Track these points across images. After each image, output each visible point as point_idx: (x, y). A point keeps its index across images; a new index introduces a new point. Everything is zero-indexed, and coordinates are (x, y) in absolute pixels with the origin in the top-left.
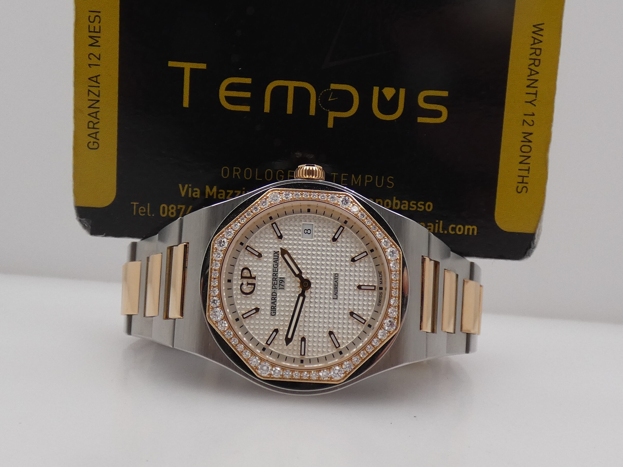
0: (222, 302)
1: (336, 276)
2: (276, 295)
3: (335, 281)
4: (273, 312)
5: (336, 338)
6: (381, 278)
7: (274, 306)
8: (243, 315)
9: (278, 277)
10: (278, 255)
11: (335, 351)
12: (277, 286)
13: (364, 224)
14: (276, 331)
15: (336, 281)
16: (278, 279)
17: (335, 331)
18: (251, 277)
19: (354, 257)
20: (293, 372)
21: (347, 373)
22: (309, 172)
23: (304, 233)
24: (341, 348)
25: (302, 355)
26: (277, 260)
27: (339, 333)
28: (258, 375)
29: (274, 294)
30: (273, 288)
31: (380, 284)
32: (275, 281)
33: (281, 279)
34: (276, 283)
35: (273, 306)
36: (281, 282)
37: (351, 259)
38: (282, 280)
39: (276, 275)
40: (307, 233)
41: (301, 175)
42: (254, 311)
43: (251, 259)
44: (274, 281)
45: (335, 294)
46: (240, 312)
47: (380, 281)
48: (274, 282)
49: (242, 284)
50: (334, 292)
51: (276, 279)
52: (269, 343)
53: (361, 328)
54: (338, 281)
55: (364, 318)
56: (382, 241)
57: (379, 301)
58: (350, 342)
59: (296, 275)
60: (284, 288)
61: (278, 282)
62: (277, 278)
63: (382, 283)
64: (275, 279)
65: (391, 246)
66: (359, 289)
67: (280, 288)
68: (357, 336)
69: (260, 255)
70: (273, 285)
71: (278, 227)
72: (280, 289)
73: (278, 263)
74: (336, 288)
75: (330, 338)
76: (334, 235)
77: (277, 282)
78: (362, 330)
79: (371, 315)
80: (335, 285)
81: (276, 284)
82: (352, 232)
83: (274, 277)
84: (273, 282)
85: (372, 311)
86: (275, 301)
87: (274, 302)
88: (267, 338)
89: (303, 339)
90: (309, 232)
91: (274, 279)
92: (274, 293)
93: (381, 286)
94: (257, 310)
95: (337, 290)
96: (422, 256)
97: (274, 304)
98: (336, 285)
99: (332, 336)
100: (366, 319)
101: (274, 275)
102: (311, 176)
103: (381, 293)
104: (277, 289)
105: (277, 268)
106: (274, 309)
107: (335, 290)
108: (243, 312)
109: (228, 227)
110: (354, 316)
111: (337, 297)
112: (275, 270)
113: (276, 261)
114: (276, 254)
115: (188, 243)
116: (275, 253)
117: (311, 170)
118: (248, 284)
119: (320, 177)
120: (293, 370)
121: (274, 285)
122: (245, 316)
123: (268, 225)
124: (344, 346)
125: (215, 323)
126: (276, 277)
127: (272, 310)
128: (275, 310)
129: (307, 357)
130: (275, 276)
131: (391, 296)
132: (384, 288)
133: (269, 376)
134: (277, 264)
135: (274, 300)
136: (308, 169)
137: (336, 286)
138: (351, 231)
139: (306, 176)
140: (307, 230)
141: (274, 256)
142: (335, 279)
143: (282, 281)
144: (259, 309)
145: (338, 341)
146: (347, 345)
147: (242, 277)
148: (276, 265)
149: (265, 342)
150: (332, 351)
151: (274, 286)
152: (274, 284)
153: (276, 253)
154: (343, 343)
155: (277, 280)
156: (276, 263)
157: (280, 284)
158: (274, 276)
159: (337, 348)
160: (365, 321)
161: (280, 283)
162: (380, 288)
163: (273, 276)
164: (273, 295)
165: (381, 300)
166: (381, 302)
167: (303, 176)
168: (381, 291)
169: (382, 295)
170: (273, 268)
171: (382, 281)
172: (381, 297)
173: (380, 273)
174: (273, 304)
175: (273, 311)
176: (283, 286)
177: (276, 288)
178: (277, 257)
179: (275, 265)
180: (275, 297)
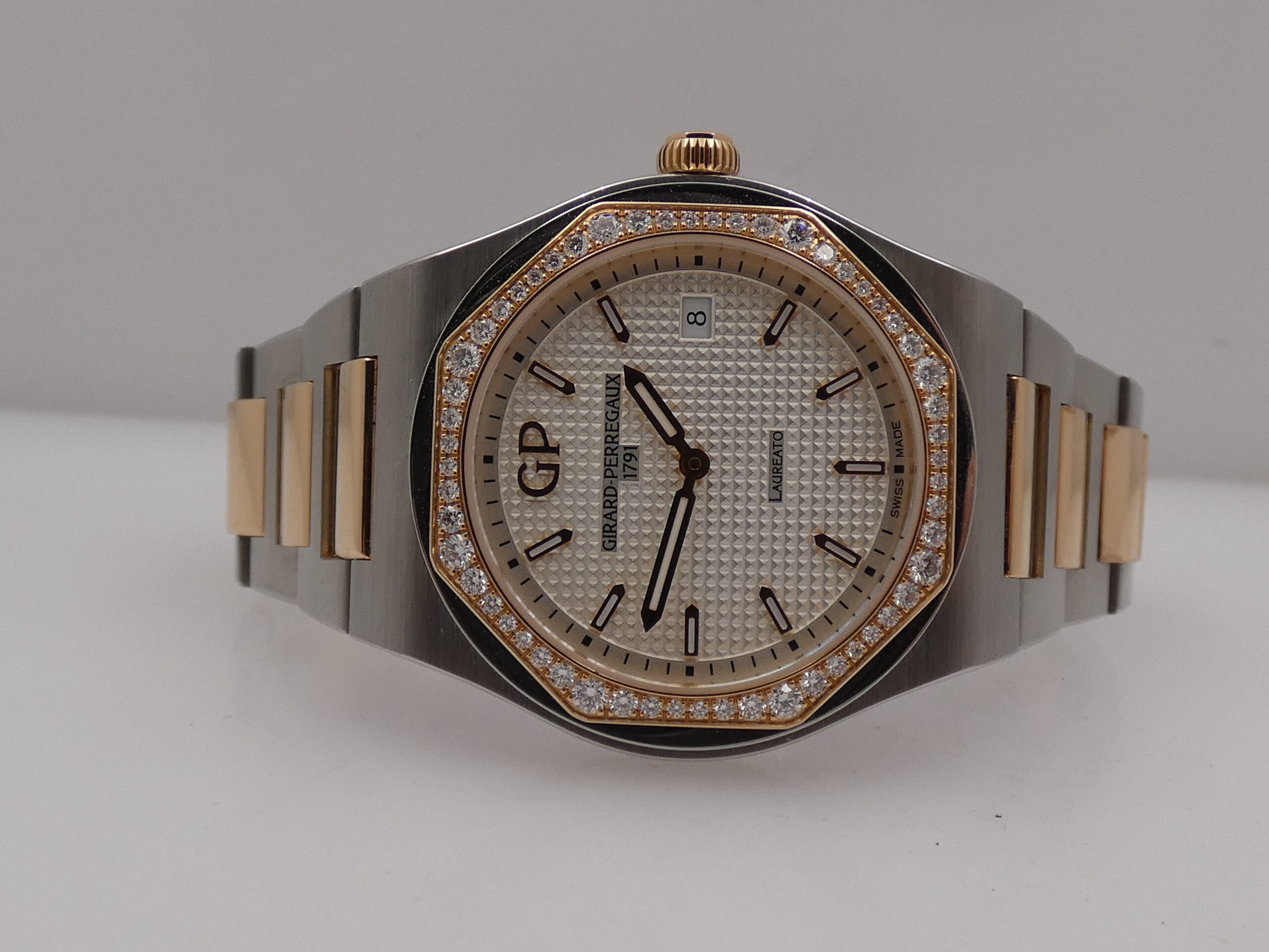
0: (468, 519)
1: (777, 439)
2: (616, 495)
3: (774, 453)
4: (610, 541)
5: (781, 605)
6: (900, 441)
7: (612, 523)
8: (527, 551)
9: (621, 444)
10: (618, 386)
11: (777, 640)
12: (618, 471)
13: (852, 296)
14: (619, 591)
15: (776, 453)
16: (621, 452)
17: (776, 587)
18: (547, 448)
19: (823, 384)
20: (666, 701)
21: (813, 700)
22: (697, 152)
23: (687, 324)
24: (794, 631)
25: (691, 654)
26: (614, 398)
27: (787, 591)
28: (573, 711)
29: (609, 492)
30: (607, 475)
31: (898, 456)
32: (611, 457)
33: (628, 451)
35: (607, 525)
36: (628, 458)
37: (816, 391)
38: (631, 453)
39: (615, 440)
40: (695, 321)
41: (675, 164)
42: (558, 540)
43: (545, 398)
44: (608, 457)
45: (774, 488)
46: (520, 543)
47: (898, 450)
48: (610, 460)
49: (524, 467)
50: (773, 481)
51: (615, 452)
52: (599, 623)
53: (847, 576)
54: (781, 451)
55: (855, 550)
56: (900, 339)
57: (894, 504)
58: (817, 615)
59: (668, 440)
60: (636, 476)
61: (621, 457)
63: (902, 453)
64: (613, 450)
65: (926, 352)
66: (840, 473)
67: (625, 476)
68: (837, 598)
69: (569, 389)
70: (608, 467)
71: (617, 308)
72: (627, 478)
73: (618, 408)
74: (778, 470)
75: (764, 606)
76: (768, 326)
77: (617, 458)
78: (849, 583)
79: (873, 543)
80: (775, 462)
81: (615, 464)
82: (817, 316)
83: (608, 445)
84: (605, 459)
85: (877, 530)
86: (614, 510)
87: (611, 514)
88: (594, 609)
89: (692, 612)
90: (700, 319)
91: (609, 451)
92: (608, 490)
93: (900, 462)
94: (566, 536)
95: (781, 477)
96: (1008, 375)
97: (611, 519)
98: (777, 464)
99: (769, 600)
100: (859, 552)
101: (609, 439)
102: (702, 166)
103: (899, 483)
104: (616, 477)
105: (617, 420)
106: (611, 531)
107: (774, 477)
108: (529, 542)
109: (481, 313)
110: (828, 545)
111: (781, 494)
112: (611, 425)
113: (613, 401)
114: (612, 383)
115: (376, 357)
116: (609, 379)
117: (702, 148)
118: (540, 467)
119: (727, 166)
120: (665, 697)
121: (608, 466)
122: (533, 554)
123: (589, 304)
124: (801, 628)
125: (453, 574)
126: (614, 446)
127: (605, 534)
128: (614, 534)
129: (701, 660)
130: (613, 442)
131: (928, 492)
132: (906, 469)
133: (602, 714)
134: (617, 410)
135: (611, 507)
136: (692, 145)
137: (778, 467)
138: (815, 314)
140: (696, 316)
141: (607, 388)
142: (774, 446)
143: (631, 455)
144: (571, 532)
145: (786, 613)
146: (808, 623)
147: (523, 449)
148: (613, 412)
149: (591, 622)
150: (771, 641)
151: (610, 469)
152: (610, 465)
153: (612, 380)
154: (799, 618)
155: (617, 455)
156: (613, 406)
157: (625, 465)
158: (609, 443)
159: (782, 632)
160: (858, 558)
161: (625, 460)
162: (896, 467)
163: (606, 442)
164: (607, 493)
165: (899, 500)
166: (899, 505)
167: (680, 166)
168: (899, 476)
169: (902, 486)
170: (607, 421)
171: (903, 449)
172: (900, 491)
173: (897, 427)
174: (608, 518)
175: (609, 539)
176: (635, 469)
177: (615, 475)
178: (614, 390)
179: (610, 413)
180: (612, 499)
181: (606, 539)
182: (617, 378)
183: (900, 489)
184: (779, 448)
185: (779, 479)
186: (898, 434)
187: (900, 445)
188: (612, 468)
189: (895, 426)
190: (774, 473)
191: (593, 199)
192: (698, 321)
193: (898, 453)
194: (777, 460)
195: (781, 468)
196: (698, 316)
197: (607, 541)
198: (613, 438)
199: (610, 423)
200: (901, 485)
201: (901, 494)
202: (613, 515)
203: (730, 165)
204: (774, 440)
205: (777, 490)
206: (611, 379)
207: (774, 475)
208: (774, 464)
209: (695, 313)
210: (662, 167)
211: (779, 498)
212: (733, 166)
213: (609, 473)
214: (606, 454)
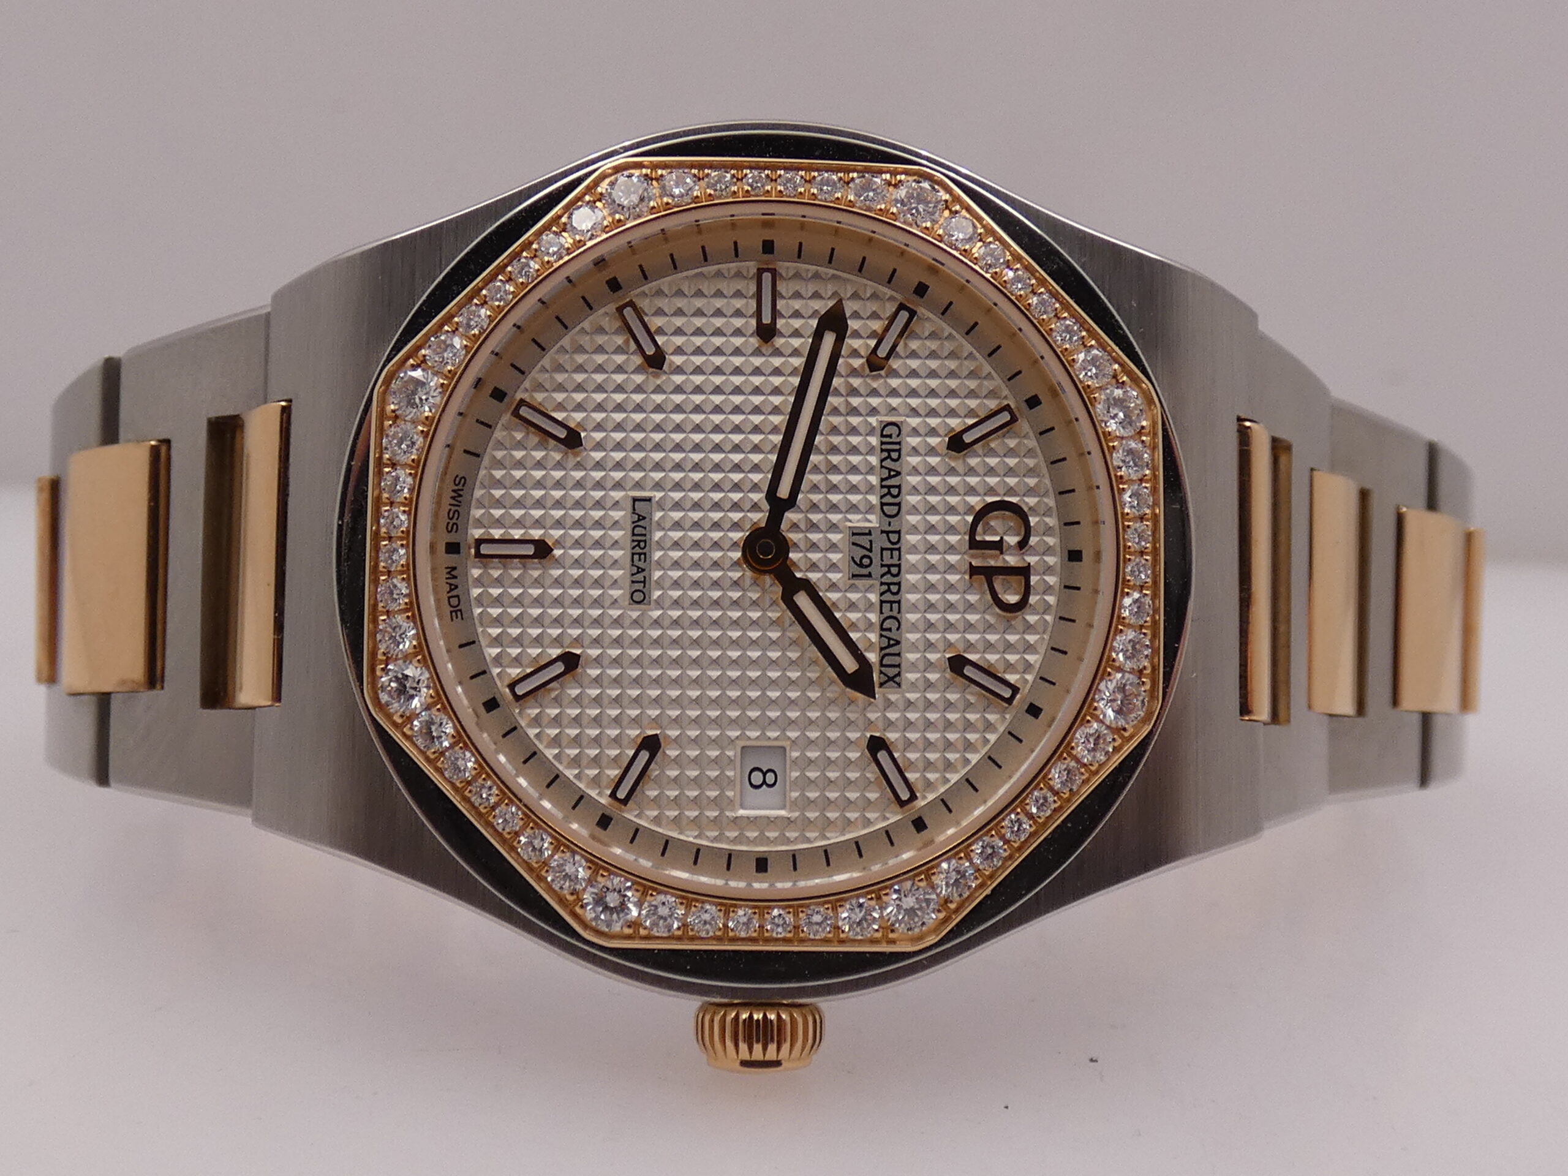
0: (1107, 460)
1: (639, 595)
2: (882, 505)
3: (643, 570)
4: (890, 436)
5: (632, 345)
6: (451, 590)
7: (887, 463)
8: (1013, 421)
9: (877, 583)
10: (883, 669)
11: (639, 293)
12: (880, 541)
13: (525, 806)
14: (875, 364)
15: (640, 570)
16: (876, 570)
17: (641, 375)
18: (988, 574)
19: (569, 677)
22: (765, 1037)
23: (777, 770)
25: (768, 270)
26: (887, 651)
29: (893, 510)
30: (896, 535)
31: (454, 568)
32: (890, 562)
33: (865, 571)
34: (887, 554)
35: (895, 460)
36: (866, 561)
37: (579, 668)
38: (860, 568)
39: (885, 588)
40: (764, 774)
41: (800, 1020)
42: (968, 439)
43: (993, 652)
44: (895, 561)
45: (644, 518)
46: (1023, 433)
47: (455, 577)
48: (892, 557)
49: (1023, 544)
50: (645, 528)
51: (886, 569)
52: (903, 316)
53: (533, 388)
54: (633, 575)
56: (453, 743)
57: (460, 496)
58: (578, 332)
59: (805, 589)
60: (854, 534)
61: (876, 560)
62: (882, 576)
63: (449, 573)
64: (889, 572)
65: (410, 722)
66: (544, 541)
67: (870, 534)
69: (958, 665)
70: (897, 546)
71: (887, 789)
72: (867, 531)
73: (881, 636)
74: (638, 545)
75: (660, 344)
76: (653, 767)
77: (882, 560)
78: (531, 379)
80: (643, 556)
81: (884, 552)
82: (578, 783)
83: (895, 580)
84: (900, 559)
86: (884, 483)
87: (890, 477)
88: (909, 342)
89: (766, 333)
90: (757, 778)
92: (894, 513)
93: (452, 560)
94: (957, 444)
95: (634, 534)
97: (890, 470)
98: (640, 554)
99: (651, 353)
100: (515, 424)
101: (894, 589)
102: (758, 1016)
103: (452, 527)
104: (882, 532)
105: (882, 618)
106: (889, 451)
107: (645, 535)
108: (1010, 435)
109: (1098, 771)
110: (563, 434)
111: (634, 509)
112: (891, 610)
113: (889, 646)
114: (891, 675)
116: (897, 679)
117: (758, 1041)
118: (998, 546)
119: (717, 1019)
121: (895, 548)
122: (1005, 416)
123: (929, 795)
124: (602, 311)
125: (1124, 377)
126: (888, 579)
127: (897, 447)
128: (884, 447)
129: (752, 263)
130: (889, 584)
131: (411, 506)
132: (441, 548)
134: (884, 633)
135: (889, 487)
136: (772, 1047)
137: (637, 550)
138: (582, 786)
139: (779, 1017)
140: (764, 782)
141: (899, 666)
142: (644, 582)
143: (861, 565)
144: (948, 453)
145: (627, 336)
146: (591, 319)
148: (890, 630)
149: (916, 317)
150: (647, 292)
151: (893, 543)
152: (892, 550)
153: (891, 679)
154: (605, 324)
155: (882, 566)
156: (889, 639)
157: (870, 550)
158: (894, 584)
159: (631, 305)
160: (516, 414)
161: (869, 557)
162: (458, 552)
163: (899, 584)
164: (897, 508)
165: (453, 502)
166: (454, 494)
167: (792, 1017)
168: (452, 538)
169: (448, 523)
170: (899, 616)
171: (447, 578)
172: (451, 516)
173: (456, 612)
174: (894, 471)
175: (891, 440)
176: (854, 544)
177: (885, 535)
178: (889, 663)
179: (894, 628)
180: (888, 499)
181: (898, 440)
182: (886, 682)
183: (451, 519)
184: (636, 578)
185: (637, 530)
186: (454, 601)
187: (451, 585)
188: (890, 546)
189: (459, 613)
190: (644, 541)
191: (925, 959)
192: (760, 775)
193: (454, 573)
194: (640, 560)
195: (634, 548)
196: (760, 782)
197: (894, 436)
198: (889, 590)
199: (895, 613)
200: (450, 525)
201: (450, 510)
202: (887, 475)
203: (712, 1021)
204: (644, 590)
205: (639, 516)
206: (893, 680)
207: (643, 538)
208: (644, 554)
209: (764, 786)
210: (817, 1017)
211: (637, 503)
212: (707, 1018)
213: (894, 537)
214: (899, 566)
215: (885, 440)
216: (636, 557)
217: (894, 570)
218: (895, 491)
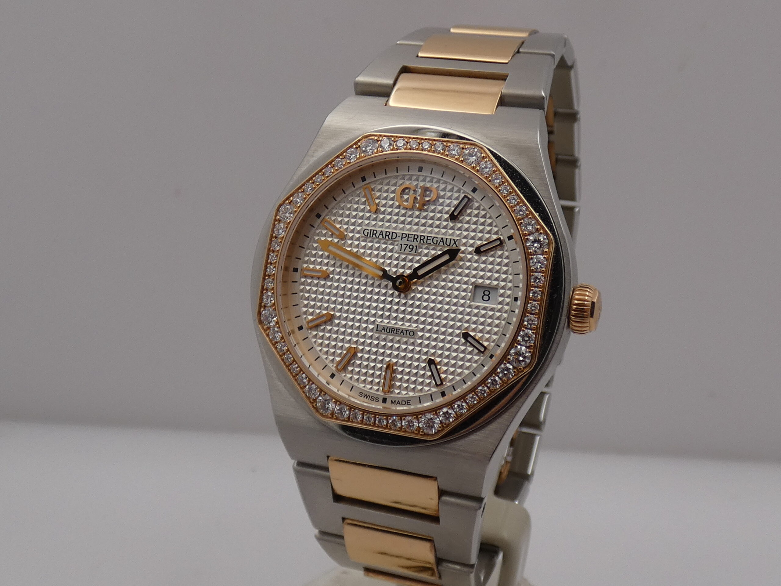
3: (402, 330)
4: (368, 233)
6: (399, 403)
7: (377, 235)
12: (405, 241)
16: (415, 244)
23: (484, 290)
31: (392, 401)
33: (415, 248)
35: (377, 232)
36: (411, 247)
40: (485, 295)
41: (578, 292)
52: (326, 223)
57: (366, 395)
59: (417, 270)
62: (417, 242)
65: (443, 424)
67: (401, 245)
69: (453, 217)
83: (419, 237)
86: (384, 237)
87: (382, 235)
89: (325, 275)
93: (388, 401)
97: (380, 235)
102: (573, 313)
104: (402, 240)
105: (432, 243)
106: (373, 234)
113: (443, 242)
119: (574, 324)
127: (372, 231)
128: (371, 236)
130: (421, 240)
132: (384, 405)
135: (386, 235)
136: (587, 304)
137: (395, 332)
139: (575, 300)
148: (437, 241)
152: (408, 237)
155: (414, 241)
156: (440, 242)
157: (407, 245)
165: (368, 398)
167: (577, 295)
168: (381, 400)
169: (375, 401)
171: (395, 404)
172: (373, 400)
173: (407, 403)
176: (404, 251)
180: (390, 236)
181: (370, 231)
182: (456, 245)
184: (405, 333)
186: (404, 403)
187: (397, 403)
188: (407, 237)
190: (392, 329)
193: (393, 402)
196: (487, 297)
197: (368, 231)
199: (431, 239)
202: (381, 236)
203: (575, 326)
208: (397, 329)
210: (578, 286)
211: (378, 330)
212: (575, 328)
213: (404, 236)
214: (415, 235)
215: (369, 235)
216: (397, 332)
217: (416, 237)
218: (388, 234)
